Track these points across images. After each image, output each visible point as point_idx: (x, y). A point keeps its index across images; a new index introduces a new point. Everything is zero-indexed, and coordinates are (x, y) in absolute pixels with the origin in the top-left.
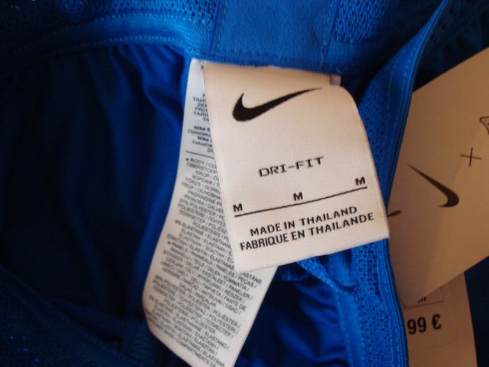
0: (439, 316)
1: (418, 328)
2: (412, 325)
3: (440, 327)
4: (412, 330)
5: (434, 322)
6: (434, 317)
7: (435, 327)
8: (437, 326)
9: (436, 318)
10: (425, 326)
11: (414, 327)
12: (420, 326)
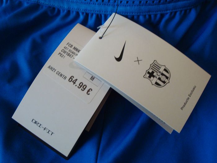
0: (92, 90)
1: (82, 88)
2: (81, 85)
3: (89, 94)
4: (79, 87)
5: (88, 91)
6: (90, 89)
7: (87, 93)
8: (88, 93)
9: (90, 90)
10: (85, 89)
11: (81, 86)
12: (83, 87)
